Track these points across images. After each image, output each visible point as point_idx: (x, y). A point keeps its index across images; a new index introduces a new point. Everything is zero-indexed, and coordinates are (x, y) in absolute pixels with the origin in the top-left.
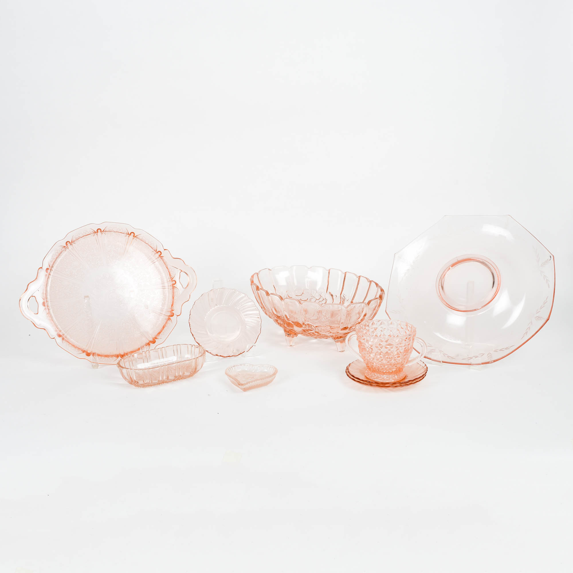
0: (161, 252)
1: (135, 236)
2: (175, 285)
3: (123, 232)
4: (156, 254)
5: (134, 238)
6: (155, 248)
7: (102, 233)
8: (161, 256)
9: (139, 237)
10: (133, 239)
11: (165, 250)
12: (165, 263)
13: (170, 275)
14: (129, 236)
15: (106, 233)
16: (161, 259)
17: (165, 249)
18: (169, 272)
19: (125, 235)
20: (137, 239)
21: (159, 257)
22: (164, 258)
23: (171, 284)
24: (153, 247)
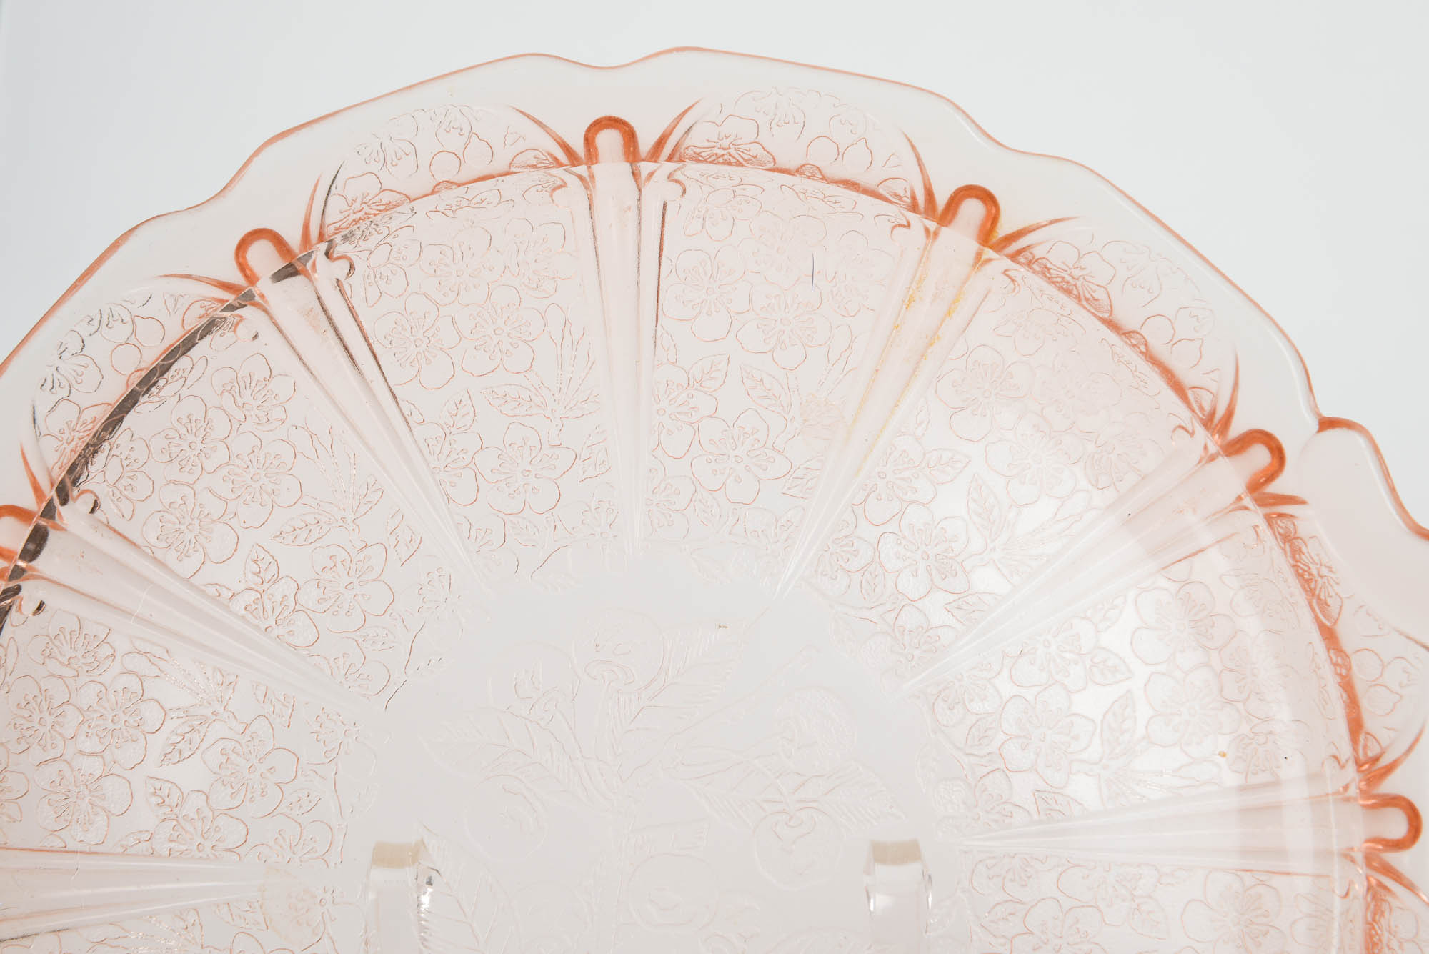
0: (1278, 452)
1: (1004, 228)
2: (1402, 860)
3: (869, 180)
4: (1223, 463)
5: (988, 253)
6: (1215, 392)
7: (645, 167)
8: (1276, 487)
9: (1038, 252)
10: (979, 261)
11: (1327, 424)
12: (1307, 580)
13: (1356, 726)
14: (932, 225)
15: (692, 168)
16: (1263, 525)
17: (1328, 413)
18: (1347, 686)
19: (895, 212)
20: (1020, 272)
21: (1247, 501)
22: (1307, 520)
23: (1358, 842)
24: (1188, 377)
